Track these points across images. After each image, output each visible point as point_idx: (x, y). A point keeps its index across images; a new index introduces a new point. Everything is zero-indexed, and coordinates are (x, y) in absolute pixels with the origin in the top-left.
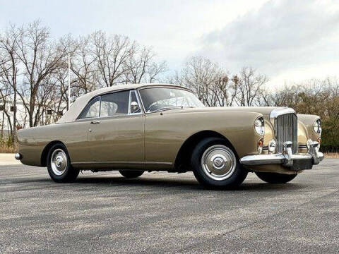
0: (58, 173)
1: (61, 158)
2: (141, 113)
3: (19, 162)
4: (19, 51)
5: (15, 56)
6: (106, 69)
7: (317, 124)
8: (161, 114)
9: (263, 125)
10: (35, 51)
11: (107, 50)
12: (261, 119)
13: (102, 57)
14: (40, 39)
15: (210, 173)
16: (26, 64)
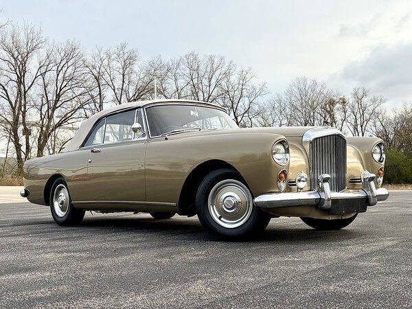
0: (60, 213)
1: (64, 195)
2: (146, 138)
3: (26, 200)
4: (106, 76)
5: (103, 82)
6: (200, 94)
7: (378, 150)
8: (166, 139)
9: (287, 151)
10: (123, 76)
11: (201, 73)
12: (282, 142)
13: (195, 81)
14: (128, 62)
15: (220, 218)
16: (114, 90)
